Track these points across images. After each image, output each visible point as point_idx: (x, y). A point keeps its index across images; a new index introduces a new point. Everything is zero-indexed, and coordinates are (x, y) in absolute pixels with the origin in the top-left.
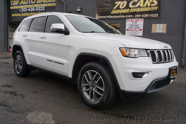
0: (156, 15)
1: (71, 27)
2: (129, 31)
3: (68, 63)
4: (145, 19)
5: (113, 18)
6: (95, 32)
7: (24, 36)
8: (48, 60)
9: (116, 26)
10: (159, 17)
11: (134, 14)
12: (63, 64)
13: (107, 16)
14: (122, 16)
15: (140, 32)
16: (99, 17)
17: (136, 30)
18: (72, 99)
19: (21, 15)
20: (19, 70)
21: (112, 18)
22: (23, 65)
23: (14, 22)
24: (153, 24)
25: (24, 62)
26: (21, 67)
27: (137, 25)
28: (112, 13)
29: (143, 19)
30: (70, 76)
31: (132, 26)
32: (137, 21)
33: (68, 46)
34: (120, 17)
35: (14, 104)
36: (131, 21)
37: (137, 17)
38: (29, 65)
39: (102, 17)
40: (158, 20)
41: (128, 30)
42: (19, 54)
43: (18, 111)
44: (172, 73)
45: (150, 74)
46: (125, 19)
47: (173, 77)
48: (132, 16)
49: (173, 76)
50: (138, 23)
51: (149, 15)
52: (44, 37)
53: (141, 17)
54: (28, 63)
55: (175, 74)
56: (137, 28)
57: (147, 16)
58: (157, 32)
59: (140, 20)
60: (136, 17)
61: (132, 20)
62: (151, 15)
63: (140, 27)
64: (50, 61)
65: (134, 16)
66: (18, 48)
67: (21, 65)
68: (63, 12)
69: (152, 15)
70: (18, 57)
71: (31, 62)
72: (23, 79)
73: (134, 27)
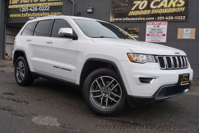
0: (183, 18)
1: (79, 32)
2: (150, 37)
3: (76, 69)
4: (169, 22)
5: (131, 21)
6: (105, 37)
7: (28, 40)
8: (55, 67)
9: (134, 30)
10: (186, 20)
11: (156, 16)
12: (70, 70)
13: (123, 18)
14: (142, 19)
15: (163, 37)
16: (114, 19)
17: (158, 35)
18: (78, 107)
19: (21, 15)
20: (20, 79)
21: (129, 20)
22: (26, 72)
23: (12, 23)
24: (180, 28)
25: (27, 69)
26: (23, 75)
27: (159, 30)
28: (129, 14)
29: (167, 22)
30: (78, 83)
31: (154, 31)
32: (160, 24)
33: (77, 51)
34: (139, 19)
35: (19, 109)
36: (153, 25)
37: (160, 20)
38: (32, 72)
39: (117, 19)
40: (186, 24)
41: (148, 35)
42: (21, 60)
43: (23, 115)
44: (182, 80)
45: (157, 80)
46: (145, 22)
47: (183, 85)
48: (153, 18)
49: (183, 83)
50: (161, 26)
51: (174, 17)
52: (51, 42)
53: (165, 20)
54: (32, 70)
55: (186, 82)
56: (159, 32)
57: (172, 18)
58: (184, 38)
59: (164, 24)
60: (158, 19)
61: (153, 23)
62: (176, 18)
63: (163, 32)
64: (57, 67)
65: (156, 19)
66: (20, 54)
67: (23, 73)
68: (71, 15)
69: (178, 18)
70: (21, 63)
71: (34, 69)
72: (25, 88)
73: (156, 32)
